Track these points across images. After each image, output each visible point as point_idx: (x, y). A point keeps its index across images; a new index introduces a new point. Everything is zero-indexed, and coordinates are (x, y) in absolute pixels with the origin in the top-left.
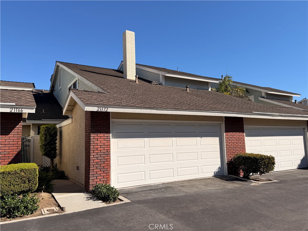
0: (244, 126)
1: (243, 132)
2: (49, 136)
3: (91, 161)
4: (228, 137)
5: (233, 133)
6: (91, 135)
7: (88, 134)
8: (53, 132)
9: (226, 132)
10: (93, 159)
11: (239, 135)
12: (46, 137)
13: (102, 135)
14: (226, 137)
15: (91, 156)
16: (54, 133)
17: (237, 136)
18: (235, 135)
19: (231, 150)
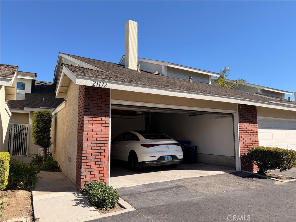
0: (258, 117)
1: (256, 124)
2: (42, 122)
3: (84, 152)
4: (242, 128)
5: (247, 124)
6: (85, 118)
7: (81, 117)
8: (47, 118)
9: (240, 122)
10: (87, 148)
11: (252, 126)
12: (38, 124)
13: (99, 119)
14: (240, 128)
15: (84, 146)
16: (47, 120)
17: (251, 128)
18: (249, 126)
19: (245, 143)
